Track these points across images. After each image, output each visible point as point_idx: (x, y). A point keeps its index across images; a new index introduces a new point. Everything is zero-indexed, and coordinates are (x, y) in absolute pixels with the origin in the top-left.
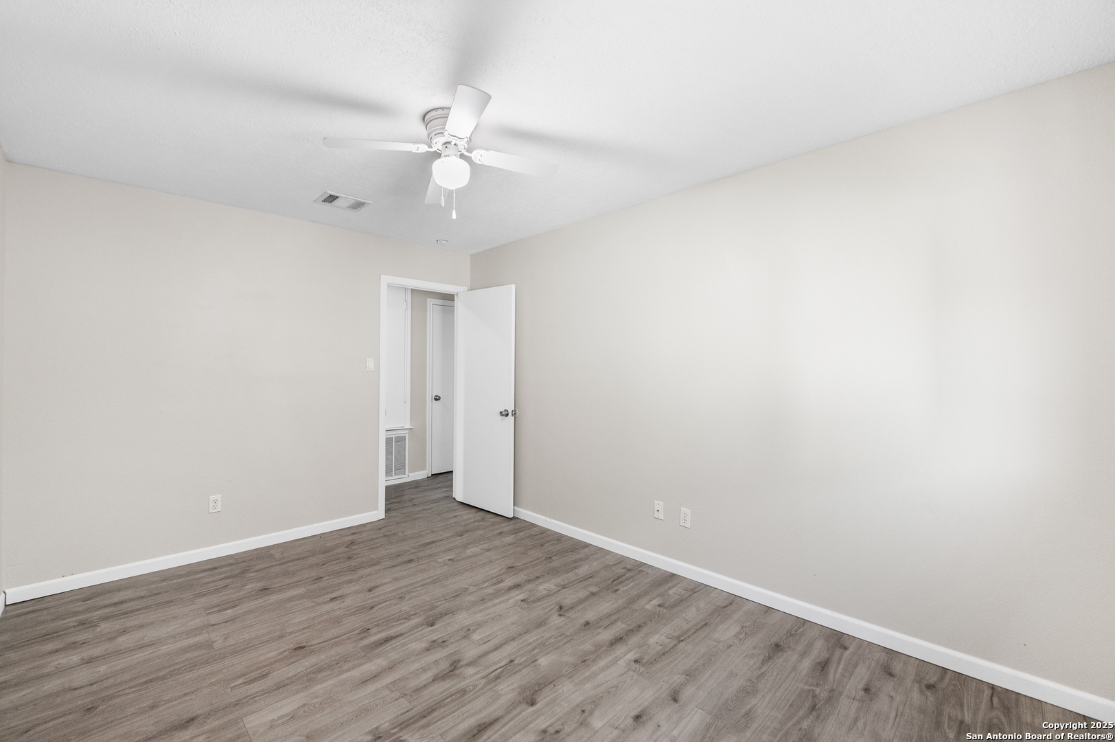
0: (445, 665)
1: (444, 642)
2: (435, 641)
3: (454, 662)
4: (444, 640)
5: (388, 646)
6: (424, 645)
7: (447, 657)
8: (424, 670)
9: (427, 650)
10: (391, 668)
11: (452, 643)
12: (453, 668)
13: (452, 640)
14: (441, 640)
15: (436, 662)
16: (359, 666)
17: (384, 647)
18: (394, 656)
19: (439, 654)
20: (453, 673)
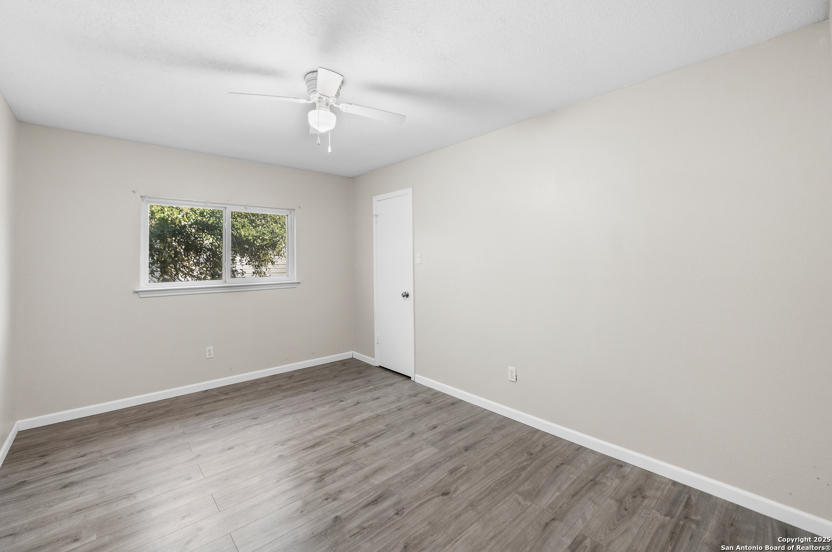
0: (328, 479)
1: (327, 499)
2: (335, 500)
3: (321, 481)
4: (326, 501)
5: (373, 495)
6: (343, 496)
7: (325, 486)
8: (343, 476)
9: (340, 491)
10: (366, 478)
11: (320, 497)
12: (322, 477)
13: (320, 500)
14: (329, 500)
15: (334, 482)
16: (390, 479)
17: (376, 495)
18: (366, 487)
19: (331, 488)
20: (323, 473)
